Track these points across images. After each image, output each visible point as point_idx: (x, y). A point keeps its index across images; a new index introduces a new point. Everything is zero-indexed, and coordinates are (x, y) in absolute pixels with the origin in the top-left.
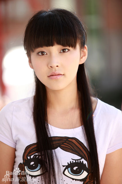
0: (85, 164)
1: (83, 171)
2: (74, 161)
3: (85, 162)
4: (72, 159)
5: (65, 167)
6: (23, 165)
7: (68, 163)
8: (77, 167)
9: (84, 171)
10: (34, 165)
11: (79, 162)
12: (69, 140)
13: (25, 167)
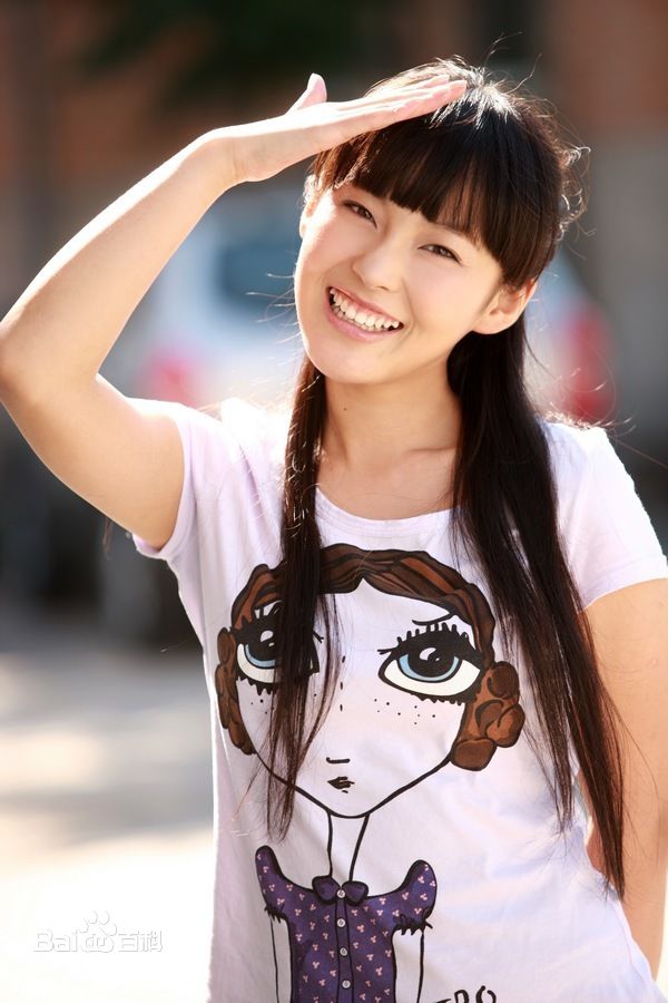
0: (465, 633)
1: (456, 660)
2: (423, 630)
3: (464, 628)
4: (414, 622)
5: (389, 653)
6: (231, 636)
7: (399, 639)
8: (432, 650)
9: (464, 662)
10: (271, 644)
11: (440, 629)
12: (403, 561)
13: (241, 647)
